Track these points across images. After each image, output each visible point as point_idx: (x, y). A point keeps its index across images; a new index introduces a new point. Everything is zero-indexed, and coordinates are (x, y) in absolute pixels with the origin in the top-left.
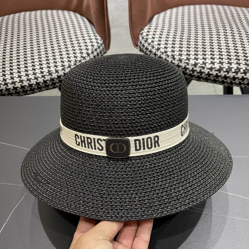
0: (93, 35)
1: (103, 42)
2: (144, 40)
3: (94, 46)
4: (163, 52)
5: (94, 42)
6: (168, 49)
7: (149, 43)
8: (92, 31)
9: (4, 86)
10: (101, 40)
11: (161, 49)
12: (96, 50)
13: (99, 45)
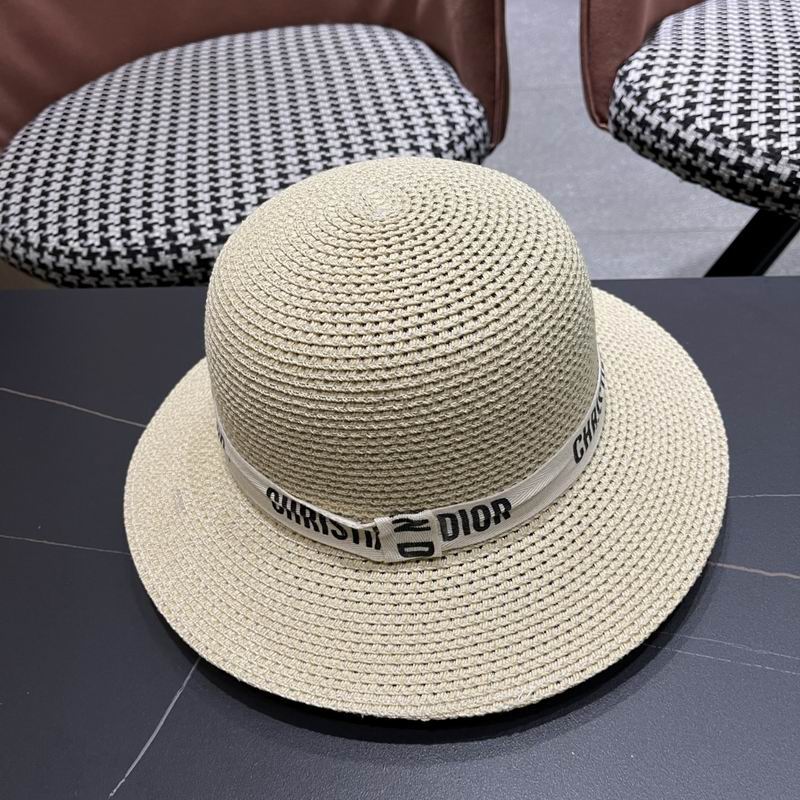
0: (451, 91)
1: (485, 113)
2: (632, 94)
3: (457, 127)
4: (708, 129)
5: (455, 112)
6: (726, 119)
7: (650, 103)
8: (449, 80)
9: (168, 256)
10: (478, 108)
11: (698, 120)
12: (462, 138)
13: (473, 122)
